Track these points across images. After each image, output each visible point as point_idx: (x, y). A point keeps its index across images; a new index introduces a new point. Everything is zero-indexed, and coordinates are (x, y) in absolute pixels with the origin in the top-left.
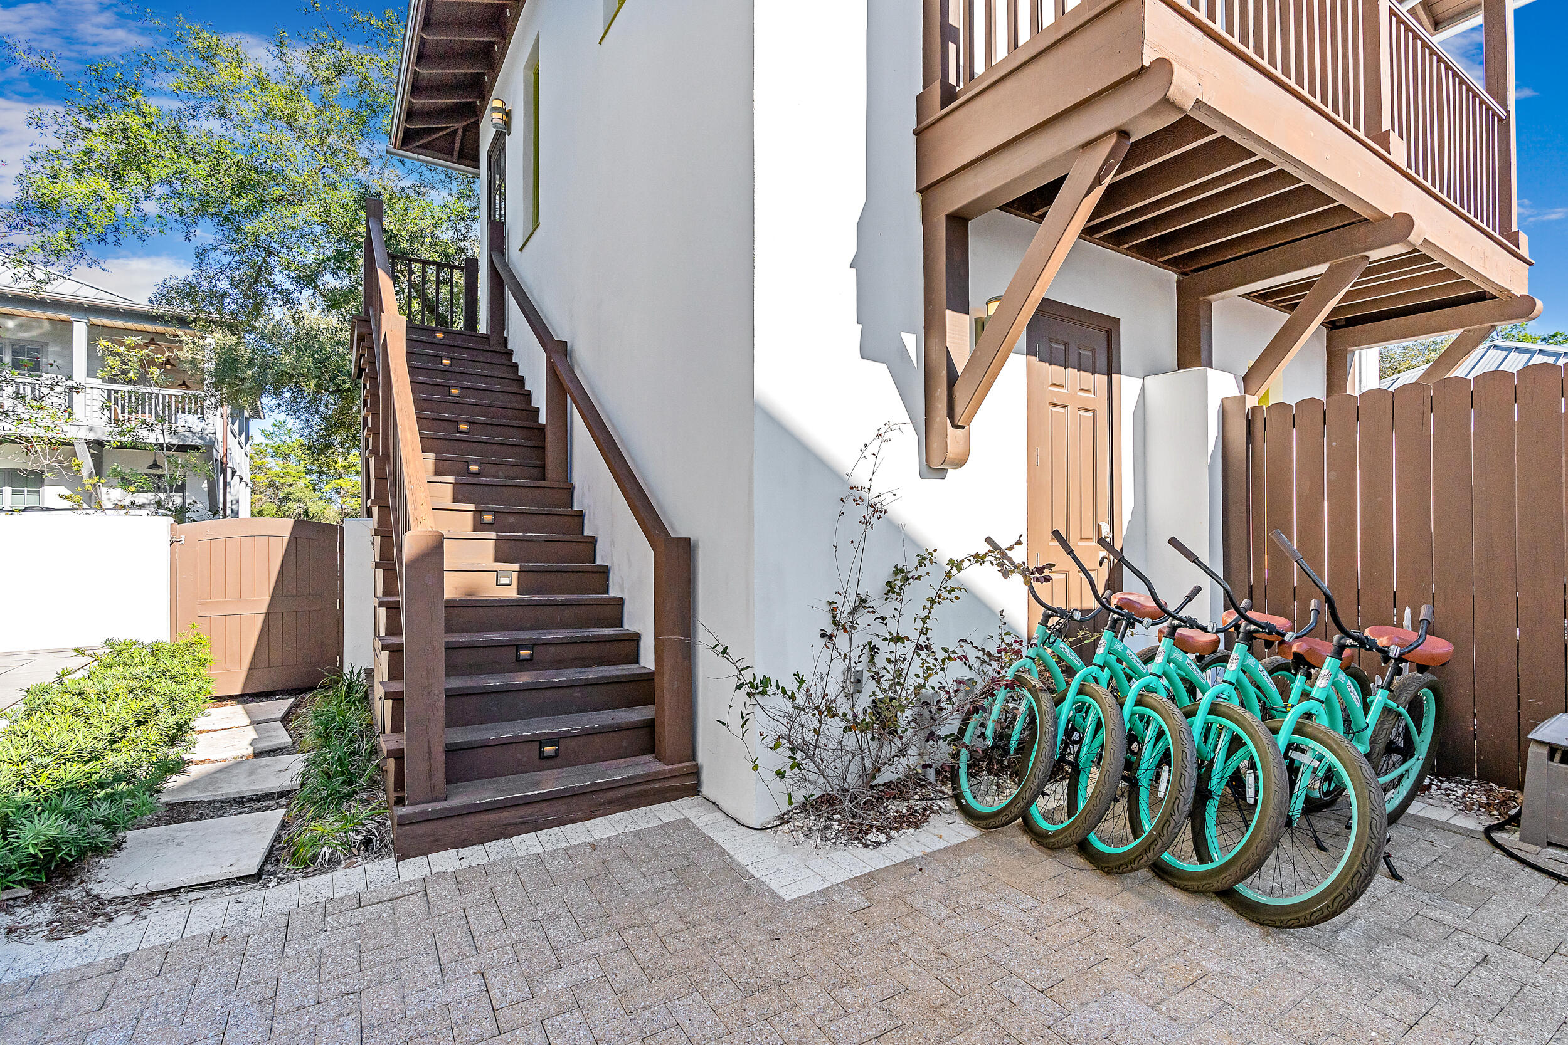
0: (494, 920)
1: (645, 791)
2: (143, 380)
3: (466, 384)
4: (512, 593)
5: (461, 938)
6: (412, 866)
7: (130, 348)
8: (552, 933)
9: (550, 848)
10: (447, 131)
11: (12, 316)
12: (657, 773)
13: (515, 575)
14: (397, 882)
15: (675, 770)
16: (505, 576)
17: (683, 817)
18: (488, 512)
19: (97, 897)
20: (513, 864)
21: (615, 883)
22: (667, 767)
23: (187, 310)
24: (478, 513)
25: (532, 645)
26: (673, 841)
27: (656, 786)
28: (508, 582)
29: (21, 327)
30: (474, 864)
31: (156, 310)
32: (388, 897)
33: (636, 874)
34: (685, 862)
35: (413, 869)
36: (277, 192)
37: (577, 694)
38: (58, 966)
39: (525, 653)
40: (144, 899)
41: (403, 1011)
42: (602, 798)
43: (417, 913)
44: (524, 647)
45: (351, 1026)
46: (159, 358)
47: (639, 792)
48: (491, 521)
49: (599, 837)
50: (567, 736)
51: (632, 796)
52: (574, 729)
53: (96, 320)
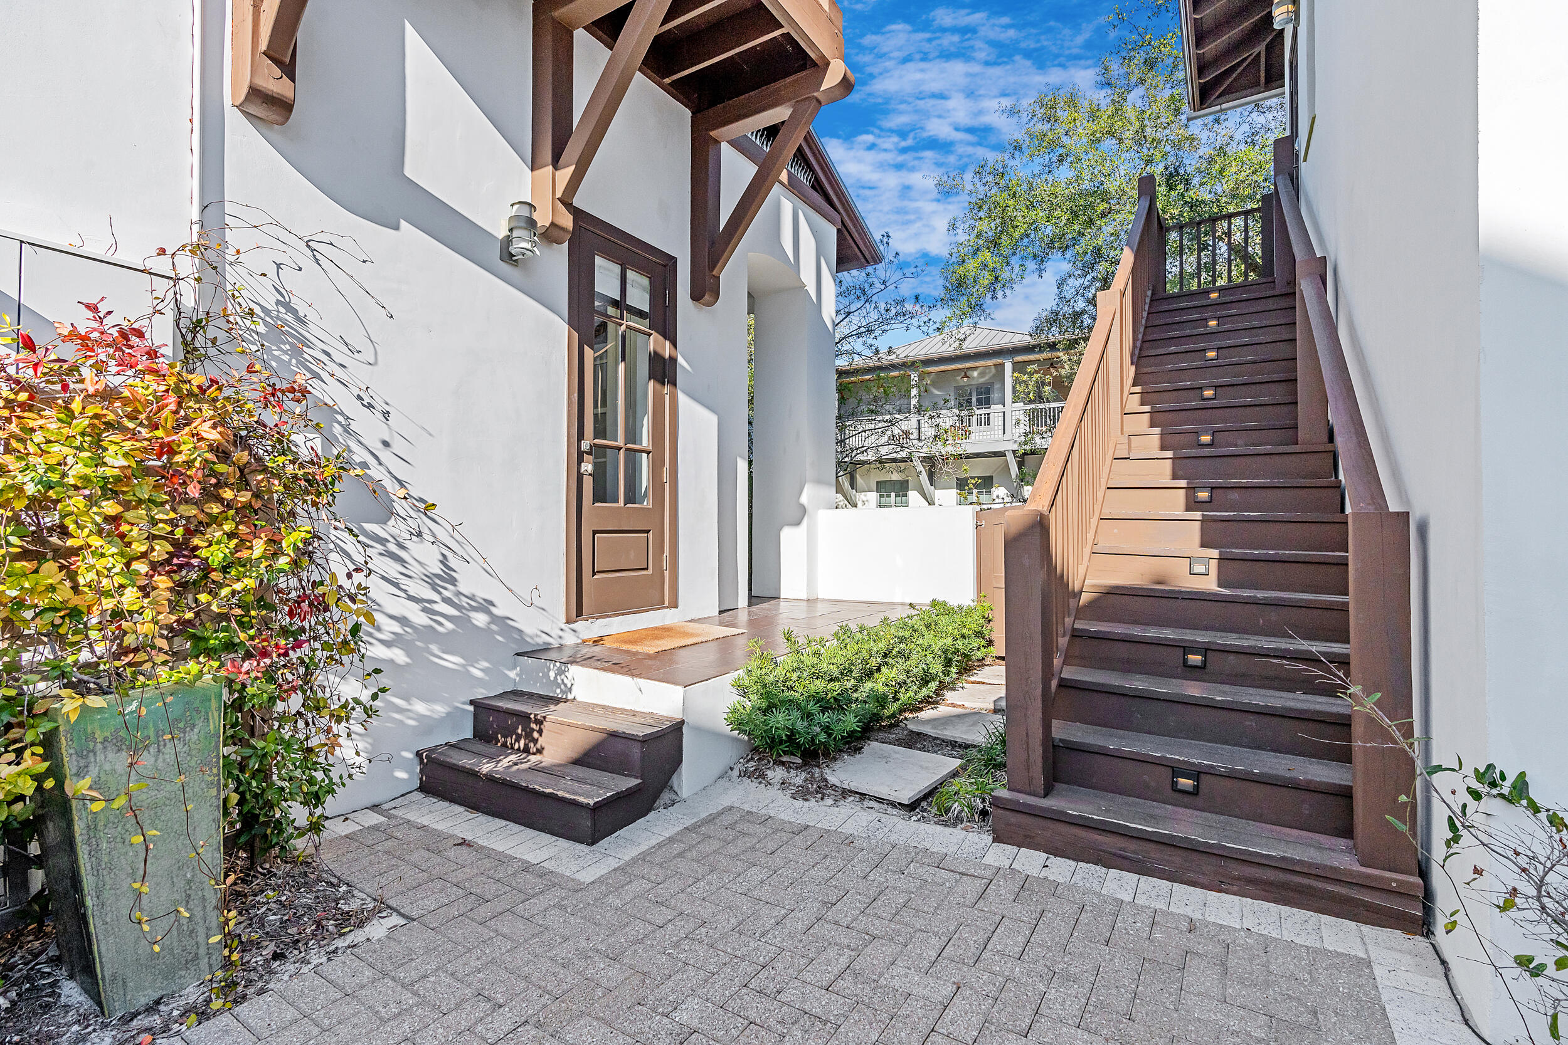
0: (1016, 944)
1: (1310, 887)
2: (1040, 398)
3: (1224, 343)
4: (1210, 584)
5: (975, 942)
6: (999, 852)
7: (1031, 374)
8: (1052, 994)
9: (1141, 900)
10: (1250, 59)
11: (976, 368)
12: (1336, 869)
13: (1214, 564)
14: (978, 860)
15: (1368, 876)
16: (1199, 564)
17: (1362, 955)
18: (1203, 488)
19: (826, 780)
20: (1087, 898)
21: (1177, 986)
22: (1356, 867)
23: (1054, 335)
24: (1191, 490)
25: (1206, 650)
26: (1313, 980)
27: (1331, 888)
28: (1203, 571)
29: (982, 374)
30: (1051, 878)
31: (1034, 342)
32: (962, 870)
33: (1216, 992)
34: (1305, 1019)
35: (1000, 855)
36: (1102, 207)
37: (1251, 722)
38: (782, 816)
39: (1195, 659)
40: (846, 793)
41: (881, 975)
42: (1237, 870)
43: (968, 897)
44: (1194, 650)
45: (844, 960)
46: (1049, 379)
47: (1303, 886)
48: (1207, 499)
49: (1212, 919)
50: (1211, 772)
51: (1284, 886)
52: (1220, 765)
53: (1018, 358)
